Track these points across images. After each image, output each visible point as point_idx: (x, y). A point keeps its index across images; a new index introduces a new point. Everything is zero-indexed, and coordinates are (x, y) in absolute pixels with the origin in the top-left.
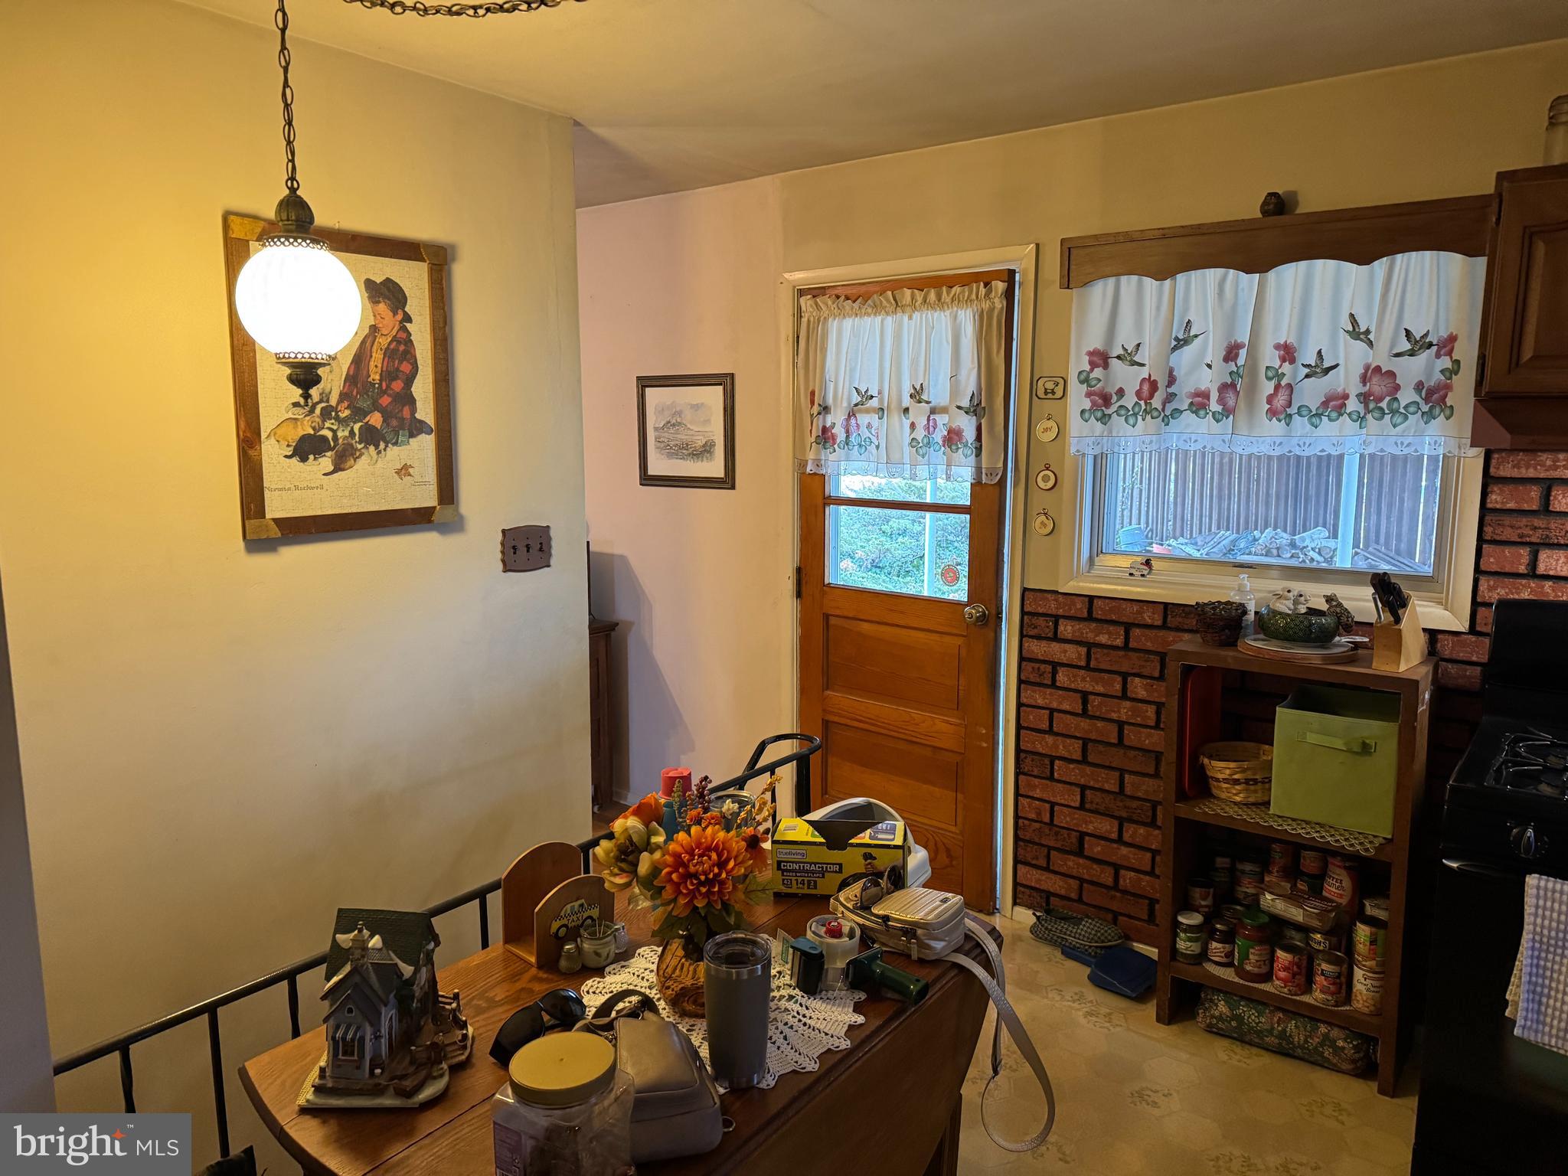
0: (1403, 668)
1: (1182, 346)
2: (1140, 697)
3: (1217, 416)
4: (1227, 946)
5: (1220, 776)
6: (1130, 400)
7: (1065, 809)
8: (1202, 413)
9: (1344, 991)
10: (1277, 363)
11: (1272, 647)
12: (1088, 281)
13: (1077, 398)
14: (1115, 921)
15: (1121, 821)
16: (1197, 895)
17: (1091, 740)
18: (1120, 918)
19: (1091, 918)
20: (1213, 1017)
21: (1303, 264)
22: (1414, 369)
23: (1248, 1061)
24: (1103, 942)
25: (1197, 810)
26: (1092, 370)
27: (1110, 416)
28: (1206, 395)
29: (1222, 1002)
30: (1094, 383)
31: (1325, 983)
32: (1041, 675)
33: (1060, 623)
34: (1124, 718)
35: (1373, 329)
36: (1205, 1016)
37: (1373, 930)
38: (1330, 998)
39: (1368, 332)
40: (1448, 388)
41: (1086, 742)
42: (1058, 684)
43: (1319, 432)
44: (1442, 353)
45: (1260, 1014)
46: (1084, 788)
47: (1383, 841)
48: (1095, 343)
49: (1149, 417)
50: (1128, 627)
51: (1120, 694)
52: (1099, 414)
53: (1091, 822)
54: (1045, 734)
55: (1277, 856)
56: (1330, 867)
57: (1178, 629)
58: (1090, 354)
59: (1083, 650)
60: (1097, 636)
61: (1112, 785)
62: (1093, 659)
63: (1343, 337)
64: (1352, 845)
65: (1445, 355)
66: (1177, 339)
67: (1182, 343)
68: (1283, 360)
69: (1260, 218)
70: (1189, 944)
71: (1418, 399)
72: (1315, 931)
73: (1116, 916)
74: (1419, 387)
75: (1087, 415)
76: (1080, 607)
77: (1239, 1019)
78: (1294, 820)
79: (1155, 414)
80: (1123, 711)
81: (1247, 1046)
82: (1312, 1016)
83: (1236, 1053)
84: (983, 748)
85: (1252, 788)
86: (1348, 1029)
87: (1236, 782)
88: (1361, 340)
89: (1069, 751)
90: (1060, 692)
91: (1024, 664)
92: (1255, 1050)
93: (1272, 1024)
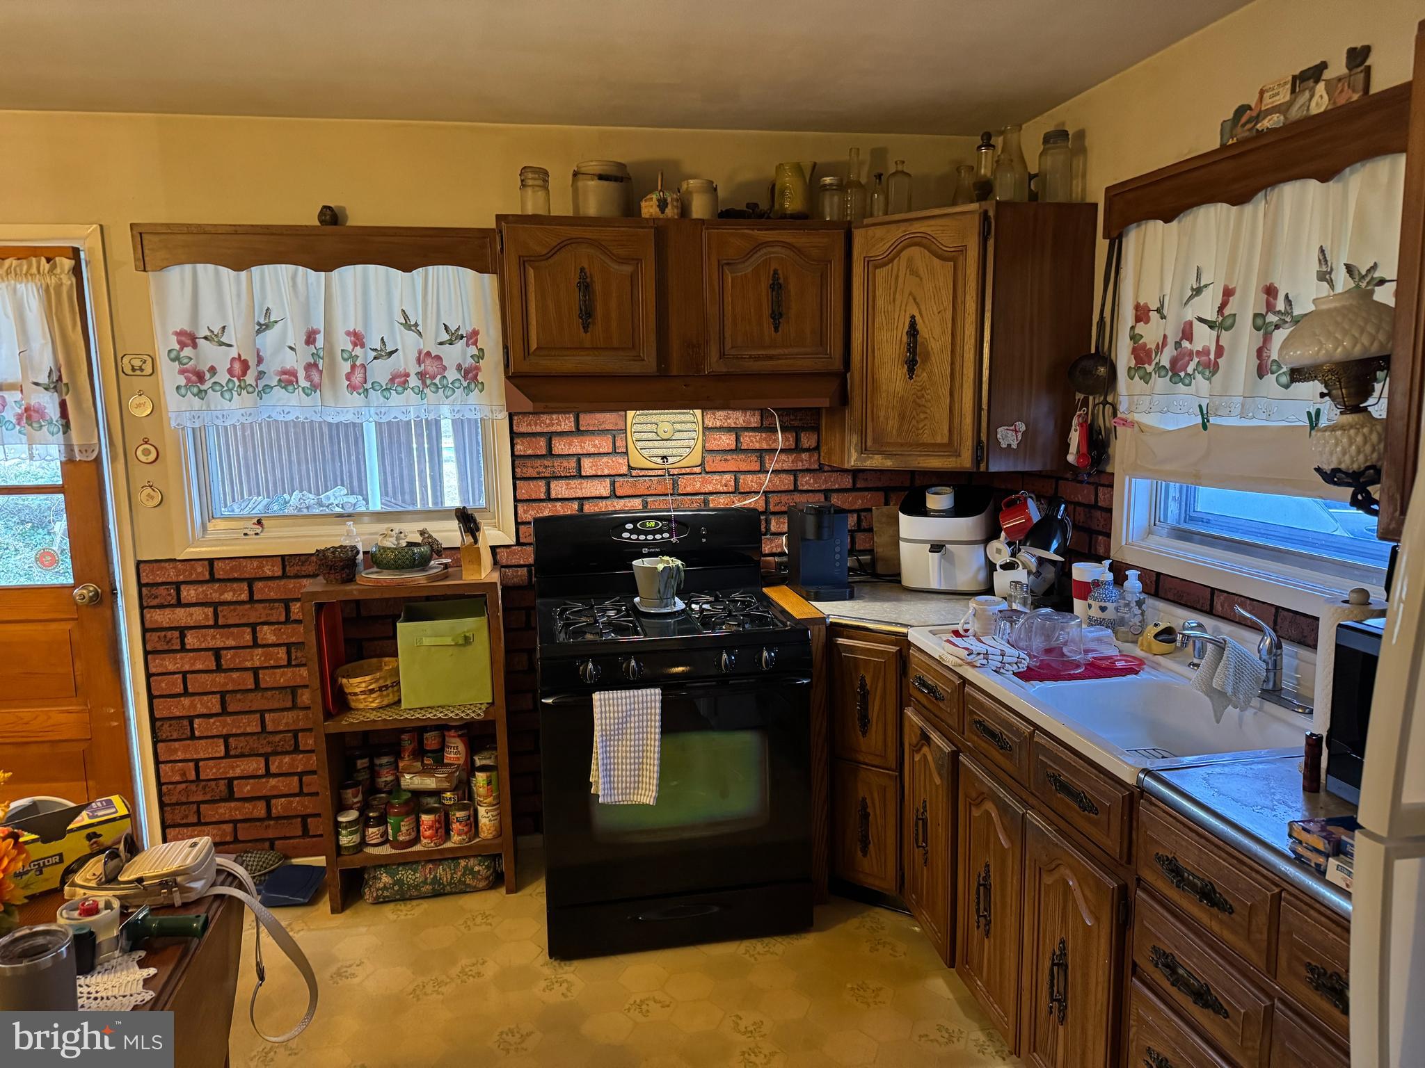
0: (483, 576)
1: (264, 330)
2: (270, 642)
3: (307, 391)
4: (381, 828)
5: (358, 690)
6: (222, 377)
7: (211, 763)
8: (290, 388)
9: (473, 828)
10: (350, 347)
11: (386, 576)
12: (165, 265)
13: (170, 376)
14: (272, 847)
15: (267, 757)
16: (350, 795)
17: (228, 692)
18: (276, 842)
19: (250, 852)
20: (378, 890)
21: (359, 267)
22: (456, 354)
23: (412, 912)
24: (266, 868)
25: (344, 723)
26: (182, 349)
27: (206, 391)
28: (293, 374)
29: (384, 875)
30: (185, 361)
31: (461, 827)
32: (168, 642)
33: (182, 589)
34: (257, 664)
35: (420, 323)
36: (371, 893)
37: (488, 774)
38: (465, 837)
39: (416, 325)
40: (478, 369)
41: (223, 695)
42: (188, 647)
43: (391, 402)
44: (470, 343)
45: (415, 871)
46: (226, 738)
47: (488, 706)
48: (181, 322)
49: (244, 392)
50: (250, 582)
51: (251, 644)
52: (195, 390)
53: (237, 766)
54: (180, 697)
55: (407, 743)
56: (447, 739)
57: (297, 577)
58: (178, 334)
59: (210, 611)
60: (221, 595)
61: (254, 727)
62: (220, 617)
63: (398, 327)
64: (468, 715)
65: (473, 344)
66: (259, 324)
67: (264, 327)
68: (355, 345)
69: (318, 226)
70: (350, 837)
71: (461, 378)
72: (445, 791)
73: (272, 842)
74: (459, 367)
75: (183, 391)
76: (202, 572)
77: (399, 882)
78: (421, 709)
79: (251, 389)
80: (256, 658)
81: (408, 902)
82: (454, 856)
83: (401, 911)
84: (114, 727)
85: (385, 693)
86: (480, 855)
87: (372, 691)
88: (413, 331)
89: (207, 707)
90: (192, 654)
91: (148, 635)
92: (414, 903)
93: (425, 875)
